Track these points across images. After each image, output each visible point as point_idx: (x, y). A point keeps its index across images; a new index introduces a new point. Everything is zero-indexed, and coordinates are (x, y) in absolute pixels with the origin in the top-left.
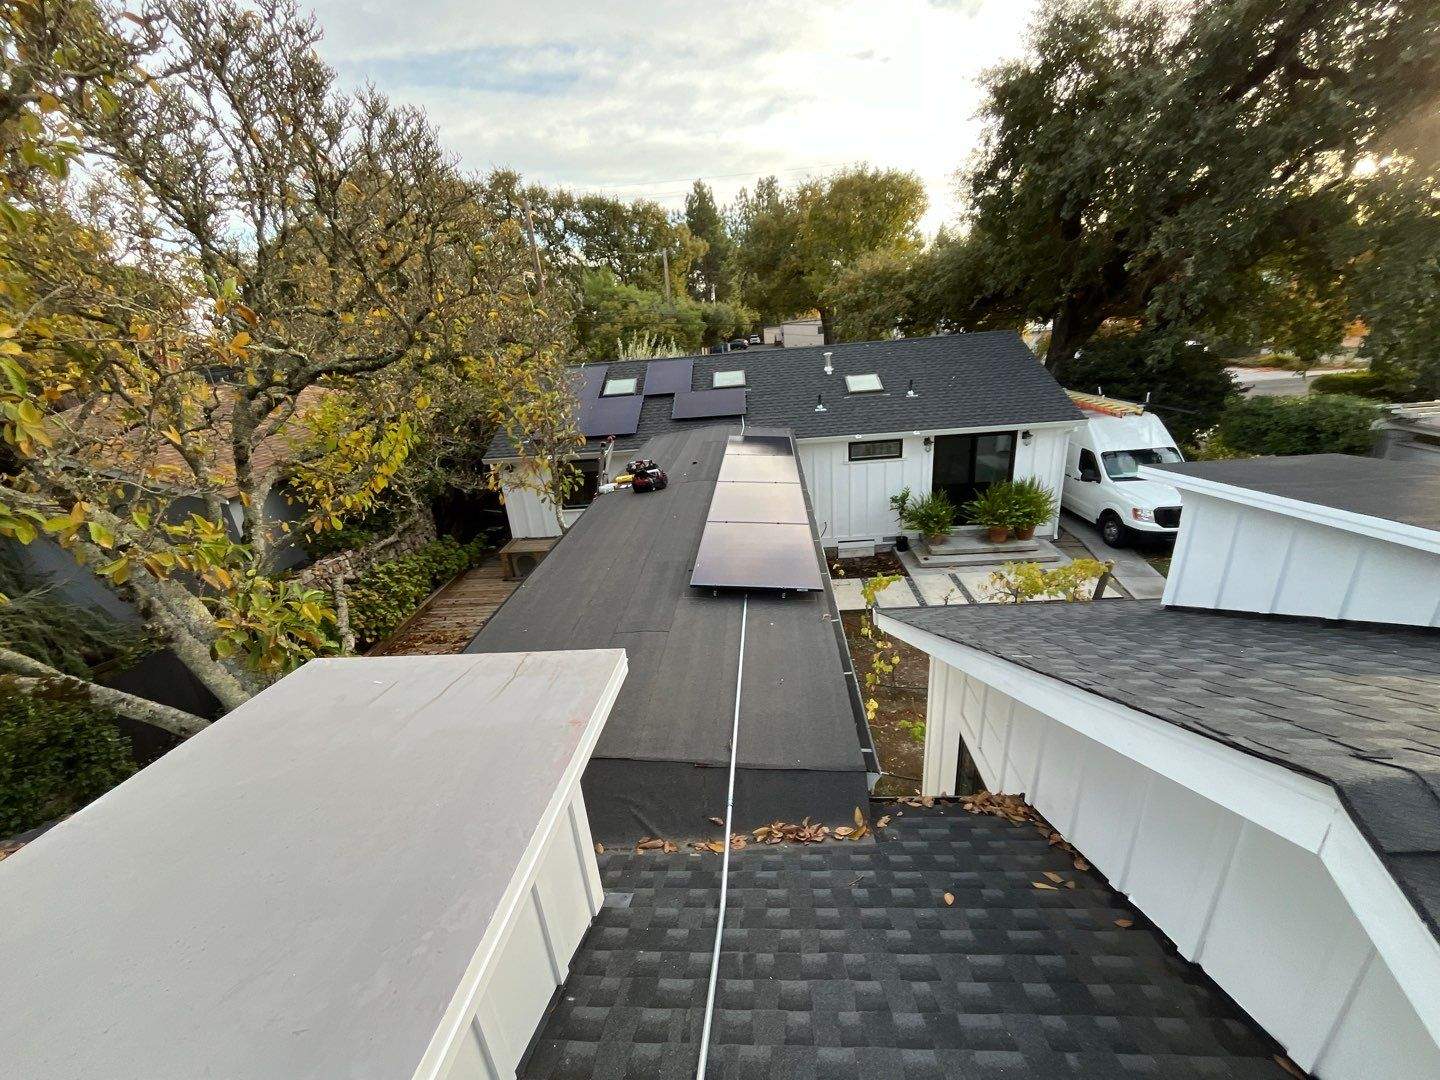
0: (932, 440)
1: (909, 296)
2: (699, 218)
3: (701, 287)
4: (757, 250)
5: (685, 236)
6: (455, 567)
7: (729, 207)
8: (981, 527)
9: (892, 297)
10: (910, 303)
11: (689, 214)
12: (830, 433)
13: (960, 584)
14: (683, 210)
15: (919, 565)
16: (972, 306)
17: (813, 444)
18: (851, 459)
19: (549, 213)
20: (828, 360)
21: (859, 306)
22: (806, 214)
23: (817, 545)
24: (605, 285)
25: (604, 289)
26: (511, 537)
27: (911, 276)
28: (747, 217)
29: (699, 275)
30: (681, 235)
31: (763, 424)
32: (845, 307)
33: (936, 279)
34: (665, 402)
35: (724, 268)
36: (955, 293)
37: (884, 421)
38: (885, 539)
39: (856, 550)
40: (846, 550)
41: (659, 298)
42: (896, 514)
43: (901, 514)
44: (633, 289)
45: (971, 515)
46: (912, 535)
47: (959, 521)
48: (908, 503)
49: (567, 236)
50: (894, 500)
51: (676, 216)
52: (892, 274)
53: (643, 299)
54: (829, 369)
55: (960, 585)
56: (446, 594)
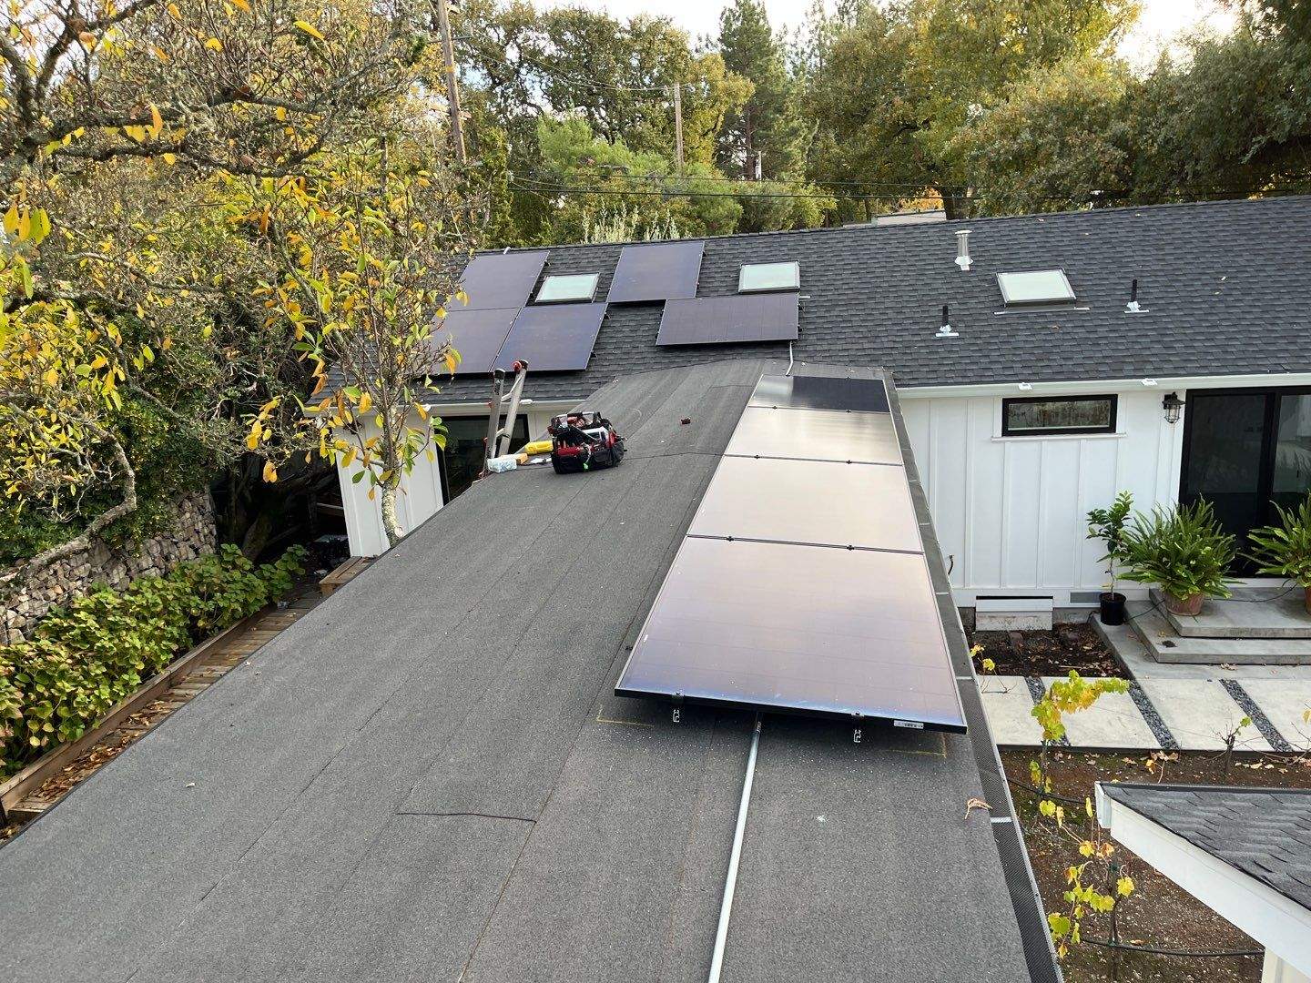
0: (1182, 398)
1: (1119, 141)
2: (740, 44)
3: (740, 157)
4: (835, 89)
5: (716, 71)
6: (236, 606)
7: (792, 28)
8: (1290, 584)
9: (1085, 146)
10: (1120, 154)
11: (724, 39)
12: (964, 379)
13: (1250, 702)
14: (716, 35)
15: (1151, 656)
16: (1245, 160)
17: (930, 400)
18: (1006, 433)
19: (496, 35)
20: (964, 245)
21: (1021, 161)
22: (924, 26)
23: (944, 603)
24: (574, 142)
25: (572, 148)
26: (348, 556)
27: (1125, 108)
28: (821, 45)
29: (737, 138)
30: (709, 70)
31: (831, 358)
32: (992, 165)
33: (1173, 109)
34: (647, 314)
35: (780, 124)
36: (1211, 134)
37: (1078, 358)
38: (1075, 597)
39: (1013, 615)
40: (992, 615)
41: (664, 164)
42: (1101, 546)
43: (1111, 546)
44: (620, 151)
45: (1268, 556)
46: (1134, 591)
47: (1243, 569)
48: (1129, 526)
49: (523, 71)
50: (1096, 517)
51: (704, 43)
52: (1086, 104)
53: (639, 164)
54: (964, 261)
55: (1248, 705)
56: (215, 656)
